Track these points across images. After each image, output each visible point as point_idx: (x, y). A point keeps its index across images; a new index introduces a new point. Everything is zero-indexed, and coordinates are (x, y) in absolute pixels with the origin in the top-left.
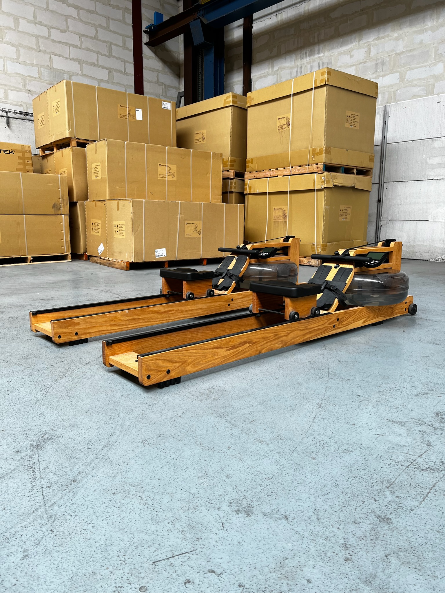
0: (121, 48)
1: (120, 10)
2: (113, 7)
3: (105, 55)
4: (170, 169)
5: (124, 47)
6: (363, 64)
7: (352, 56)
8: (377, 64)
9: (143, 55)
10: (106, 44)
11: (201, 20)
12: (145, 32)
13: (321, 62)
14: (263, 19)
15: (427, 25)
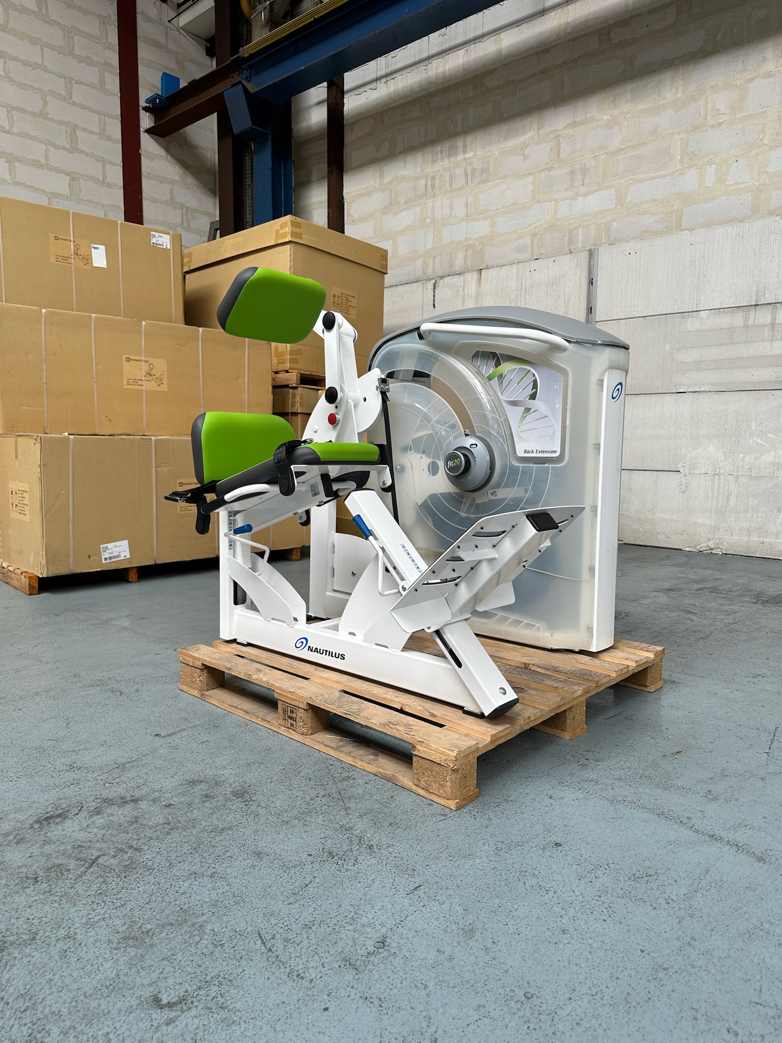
0: (95, 136)
1: (95, 66)
2: (81, 59)
3: (64, 148)
4: (151, 367)
5: (103, 135)
6: (546, 172)
7: (526, 158)
8: (573, 172)
9: (142, 152)
10: (64, 127)
11: (244, 86)
12: (144, 109)
13: (469, 169)
14: (362, 90)
15: (666, 98)
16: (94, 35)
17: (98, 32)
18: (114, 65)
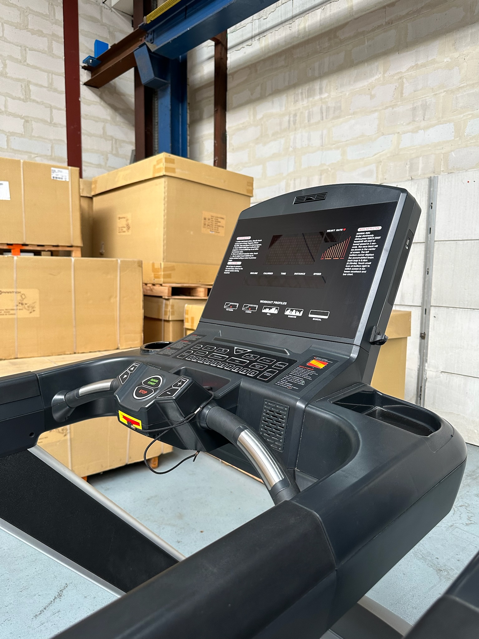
0: (45, 89)
1: (44, 37)
2: (33, 32)
3: (19, 99)
4: (23, 297)
5: (51, 87)
6: (391, 108)
7: (372, 97)
8: (414, 109)
9: (81, 99)
10: (19, 83)
11: (147, 47)
12: (84, 68)
13: (324, 107)
14: (241, 46)
16: (44, 14)
17: (47, 11)
18: (60, 36)
